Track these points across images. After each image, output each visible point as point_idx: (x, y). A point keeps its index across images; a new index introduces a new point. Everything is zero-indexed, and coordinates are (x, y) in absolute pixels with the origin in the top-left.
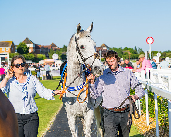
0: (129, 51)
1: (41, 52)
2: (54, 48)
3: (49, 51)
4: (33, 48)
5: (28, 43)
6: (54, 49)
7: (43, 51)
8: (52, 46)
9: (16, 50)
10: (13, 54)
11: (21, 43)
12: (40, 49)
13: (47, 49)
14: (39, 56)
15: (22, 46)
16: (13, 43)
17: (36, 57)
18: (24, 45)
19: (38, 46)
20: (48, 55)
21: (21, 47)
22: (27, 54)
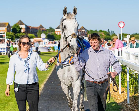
0: (103, 33)
1: (31, 32)
3: (38, 31)
4: (25, 28)
5: (21, 24)
6: (41, 30)
7: (33, 31)
8: (40, 28)
9: (11, 30)
10: (9, 33)
11: (15, 24)
12: (31, 30)
13: (36, 29)
16: (9, 24)
18: (18, 26)
19: (29, 27)
20: (37, 34)
21: (16, 28)
22: (20, 34)
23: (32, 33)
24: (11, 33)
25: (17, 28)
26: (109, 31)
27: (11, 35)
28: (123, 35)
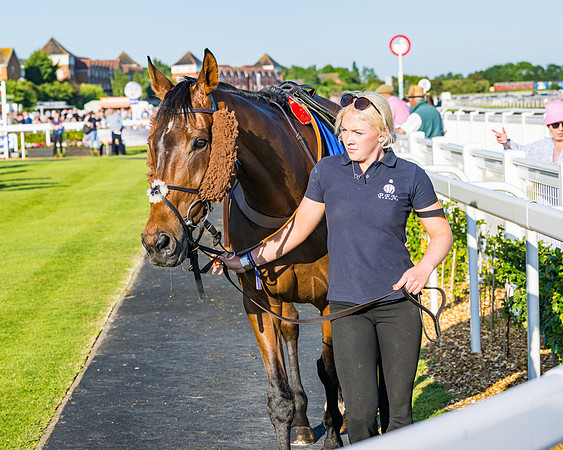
0: (336, 74)
1: (91, 77)
2: (126, 68)
3: (113, 76)
4: (70, 66)
5: (54, 53)
6: (126, 70)
7: (97, 75)
8: (120, 62)
9: (23, 73)
10: (14, 83)
11: (36, 53)
12: (89, 71)
13: (107, 69)
14: (85, 88)
15: (39, 63)
16: (14, 53)
17: (78, 92)
18: (45, 59)
19: (83, 61)
20: (110, 85)
21: (37, 64)
22: (52, 84)
23: (93, 80)
24: (24, 84)
25: (42, 65)
26: (356, 69)
27: (21, 91)
28: (407, 81)
